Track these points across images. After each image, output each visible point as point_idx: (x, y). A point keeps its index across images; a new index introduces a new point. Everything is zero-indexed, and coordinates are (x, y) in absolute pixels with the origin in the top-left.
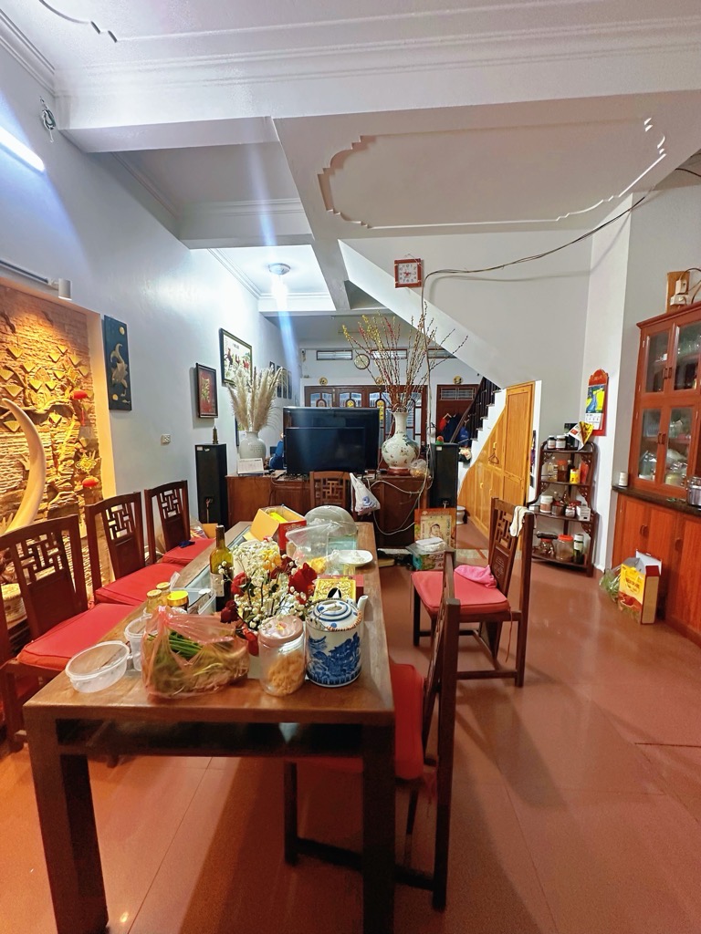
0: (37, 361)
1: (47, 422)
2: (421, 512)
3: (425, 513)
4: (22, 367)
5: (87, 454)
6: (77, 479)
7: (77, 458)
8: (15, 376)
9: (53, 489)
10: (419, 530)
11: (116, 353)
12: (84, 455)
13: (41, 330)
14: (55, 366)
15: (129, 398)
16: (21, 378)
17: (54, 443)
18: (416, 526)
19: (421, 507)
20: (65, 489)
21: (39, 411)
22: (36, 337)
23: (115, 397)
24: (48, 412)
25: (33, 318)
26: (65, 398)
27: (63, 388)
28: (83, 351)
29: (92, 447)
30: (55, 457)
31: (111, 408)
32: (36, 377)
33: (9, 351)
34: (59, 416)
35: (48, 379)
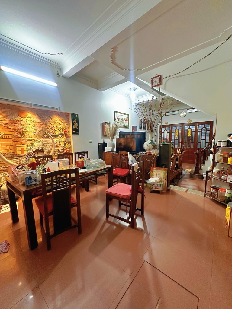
0: (56, 125)
1: (58, 137)
2: (153, 168)
3: (155, 168)
4: (53, 126)
5: (68, 144)
6: (65, 149)
7: (65, 144)
8: (51, 128)
9: (59, 151)
10: (152, 174)
11: (75, 121)
12: (67, 144)
13: (58, 118)
14: (61, 125)
15: (78, 131)
16: (53, 128)
17: (60, 141)
18: (151, 173)
19: (154, 166)
20: (61, 151)
21: (56, 135)
22: (57, 120)
23: (74, 131)
24: (58, 135)
25: (56, 116)
26: (62, 132)
27: (62, 130)
28: (68, 122)
29: (69, 143)
30: (60, 144)
31: (73, 134)
32: (56, 128)
33: (50, 123)
34: (61, 136)
35: (59, 128)
